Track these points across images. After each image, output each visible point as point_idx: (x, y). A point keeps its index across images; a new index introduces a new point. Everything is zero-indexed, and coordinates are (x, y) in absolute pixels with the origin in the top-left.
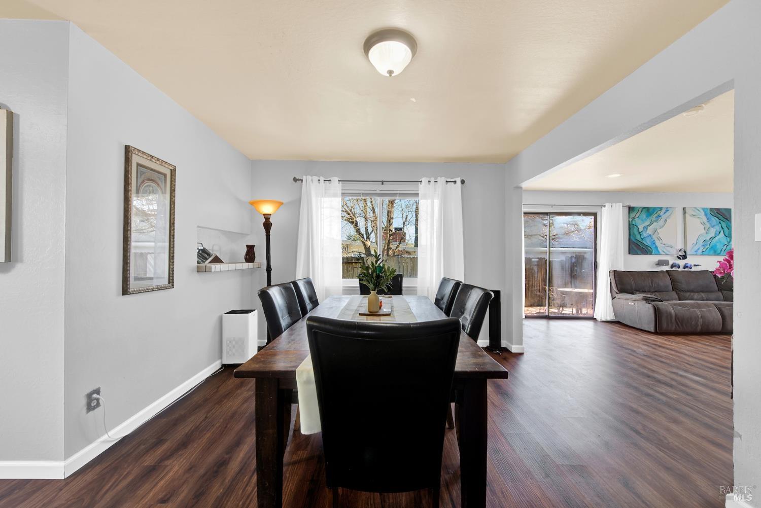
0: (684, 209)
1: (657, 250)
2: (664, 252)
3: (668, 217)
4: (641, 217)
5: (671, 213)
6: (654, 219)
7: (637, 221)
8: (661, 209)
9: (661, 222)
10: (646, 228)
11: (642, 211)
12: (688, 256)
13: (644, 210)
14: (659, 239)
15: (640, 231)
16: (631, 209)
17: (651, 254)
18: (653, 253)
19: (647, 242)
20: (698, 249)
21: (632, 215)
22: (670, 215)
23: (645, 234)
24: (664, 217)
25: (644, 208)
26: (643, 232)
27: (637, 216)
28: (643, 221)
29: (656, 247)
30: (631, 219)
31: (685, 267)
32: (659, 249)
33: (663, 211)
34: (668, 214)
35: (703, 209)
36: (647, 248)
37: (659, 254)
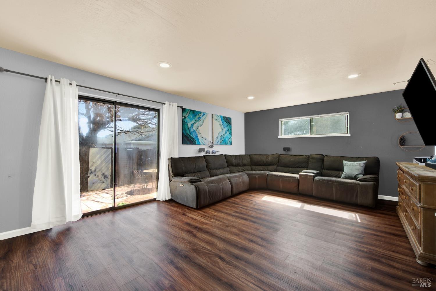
0: (212, 114)
1: (199, 141)
2: (202, 143)
3: (205, 119)
4: (189, 116)
5: (206, 117)
6: (197, 120)
7: (187, 120)
8: (201, 113)
9: (201, 122)
10: (192, 125)
11: (190, 113)
12: (214, 146)
13: (191, 112)
14: (200, 133)
15: (189, 127)
16: (184, 110)
17: (195, 144)
18: (196, 144)
19: (193, 136)
20: (219, 141)
21: (184, 115)
22: (205, 118)
23: (192, 130)
24: (202, 118)
25: (192, 110)
26: (191, 128)
27: (187, 116)
28: (191, 120)
29: (198, 139)
30: (183, 118)
31: (213, 153)
32: (199, 140)
33: (202, 114)
34: (204, 117)
35: (221, 116)
36: (193, 140)
37: (199, 144)
